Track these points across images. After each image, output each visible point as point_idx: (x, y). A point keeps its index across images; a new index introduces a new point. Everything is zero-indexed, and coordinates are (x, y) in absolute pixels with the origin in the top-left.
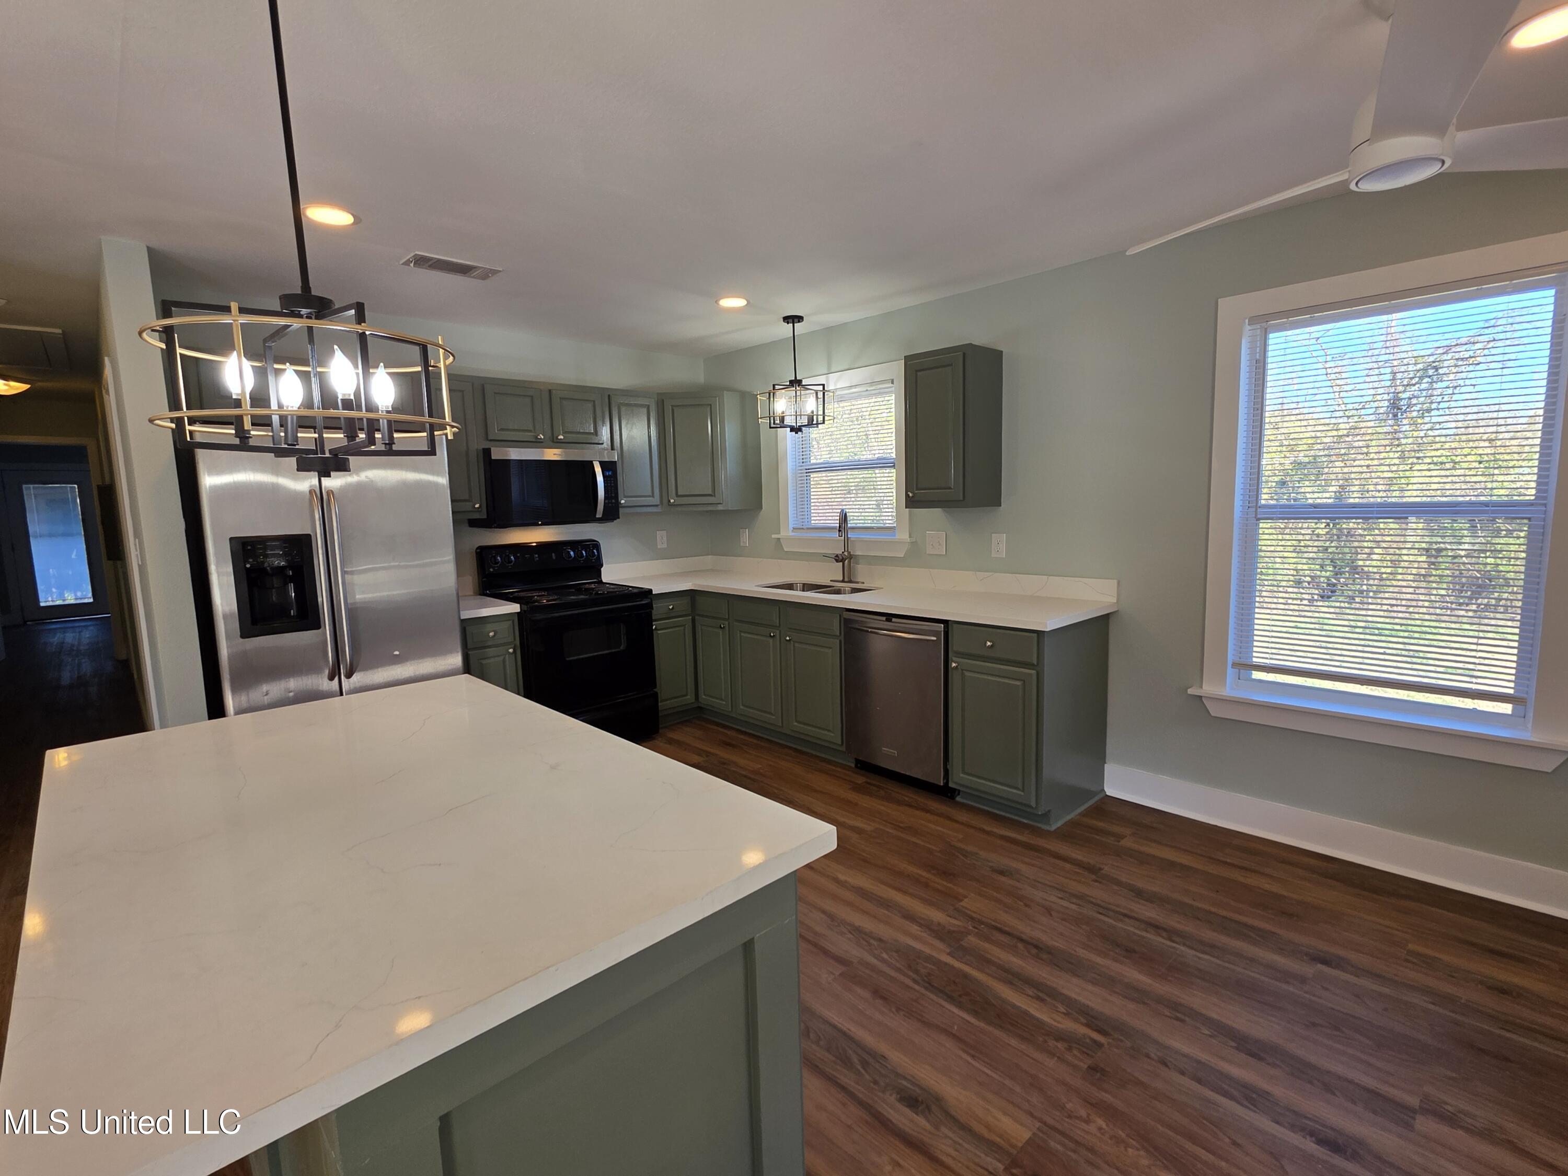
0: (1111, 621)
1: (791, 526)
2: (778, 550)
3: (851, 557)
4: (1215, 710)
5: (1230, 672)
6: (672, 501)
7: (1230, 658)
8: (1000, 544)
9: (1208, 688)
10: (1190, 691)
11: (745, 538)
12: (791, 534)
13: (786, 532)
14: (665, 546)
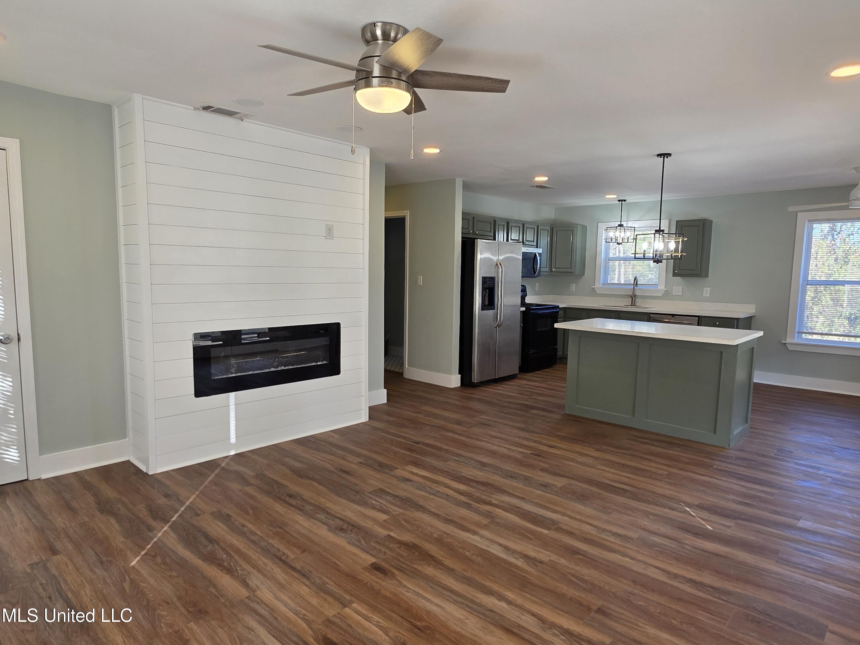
0: (753, 319)
1: (601, 282)
2: (593, 292)
3: (635, 296)
4: (790, 348)
5: (796, 334)
6: (554, 270)
7: (797, 330)
8: (707, 292)
9: (788, 341)
10: (782, 342)
11: (573, 287)
12: (601, 286)
13: (598, 285)
14: (538, 290)
